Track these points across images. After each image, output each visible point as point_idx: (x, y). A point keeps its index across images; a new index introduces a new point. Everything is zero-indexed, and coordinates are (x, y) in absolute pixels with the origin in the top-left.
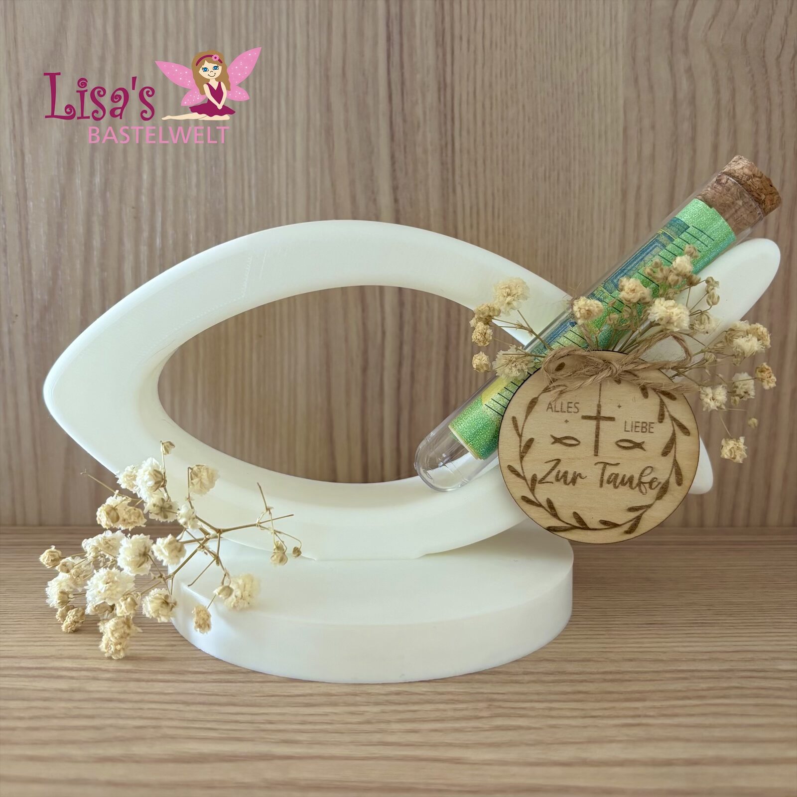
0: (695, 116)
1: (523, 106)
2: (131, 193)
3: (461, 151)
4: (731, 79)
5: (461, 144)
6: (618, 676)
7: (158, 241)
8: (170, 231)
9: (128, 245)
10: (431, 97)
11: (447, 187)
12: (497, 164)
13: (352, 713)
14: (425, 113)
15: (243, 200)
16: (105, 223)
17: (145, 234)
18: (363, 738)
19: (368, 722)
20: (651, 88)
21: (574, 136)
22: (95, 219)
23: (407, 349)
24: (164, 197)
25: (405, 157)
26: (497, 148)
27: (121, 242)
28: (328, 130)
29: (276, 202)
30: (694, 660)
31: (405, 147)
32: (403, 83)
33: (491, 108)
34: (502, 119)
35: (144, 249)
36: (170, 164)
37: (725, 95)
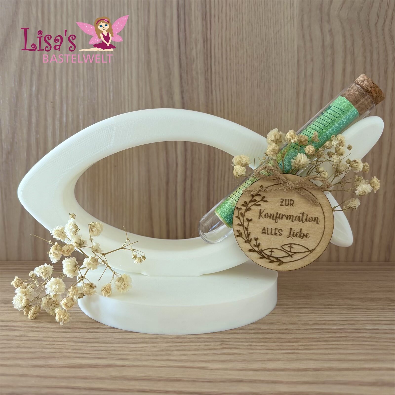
0: (334, 54)
1: (247, 50)
2: (51, 95)
3: (215, 73)
4: (352, 35)
5: (215, 70)
6: (286, 331)
7: (64, 119)
8: (70, 114)
9: (50, 120)
10: (200, 46)
11: (208, 91)
12: (233, 79)
13: (155, 347)
14: (197, 54)
15: (106, 98)
16: (38, 111)
17: (58, 116)
18: (159, 358)
19: (162, 351)
20: (311, 40)
21: (272, 65)
22: (33, 108)
23: (188, 173)
24: (67, 97)
25: (187, 76)
26: (233, 71)
27: (46, 120)
28: (148, 63)
29: (122, 99)
30: (325, 324)
31: (187, 71)
32: (186, 39)
33: (230, 51)
34: (236, 56)
35: (57, 123)
36: (70, 80)
37: (349, 44)
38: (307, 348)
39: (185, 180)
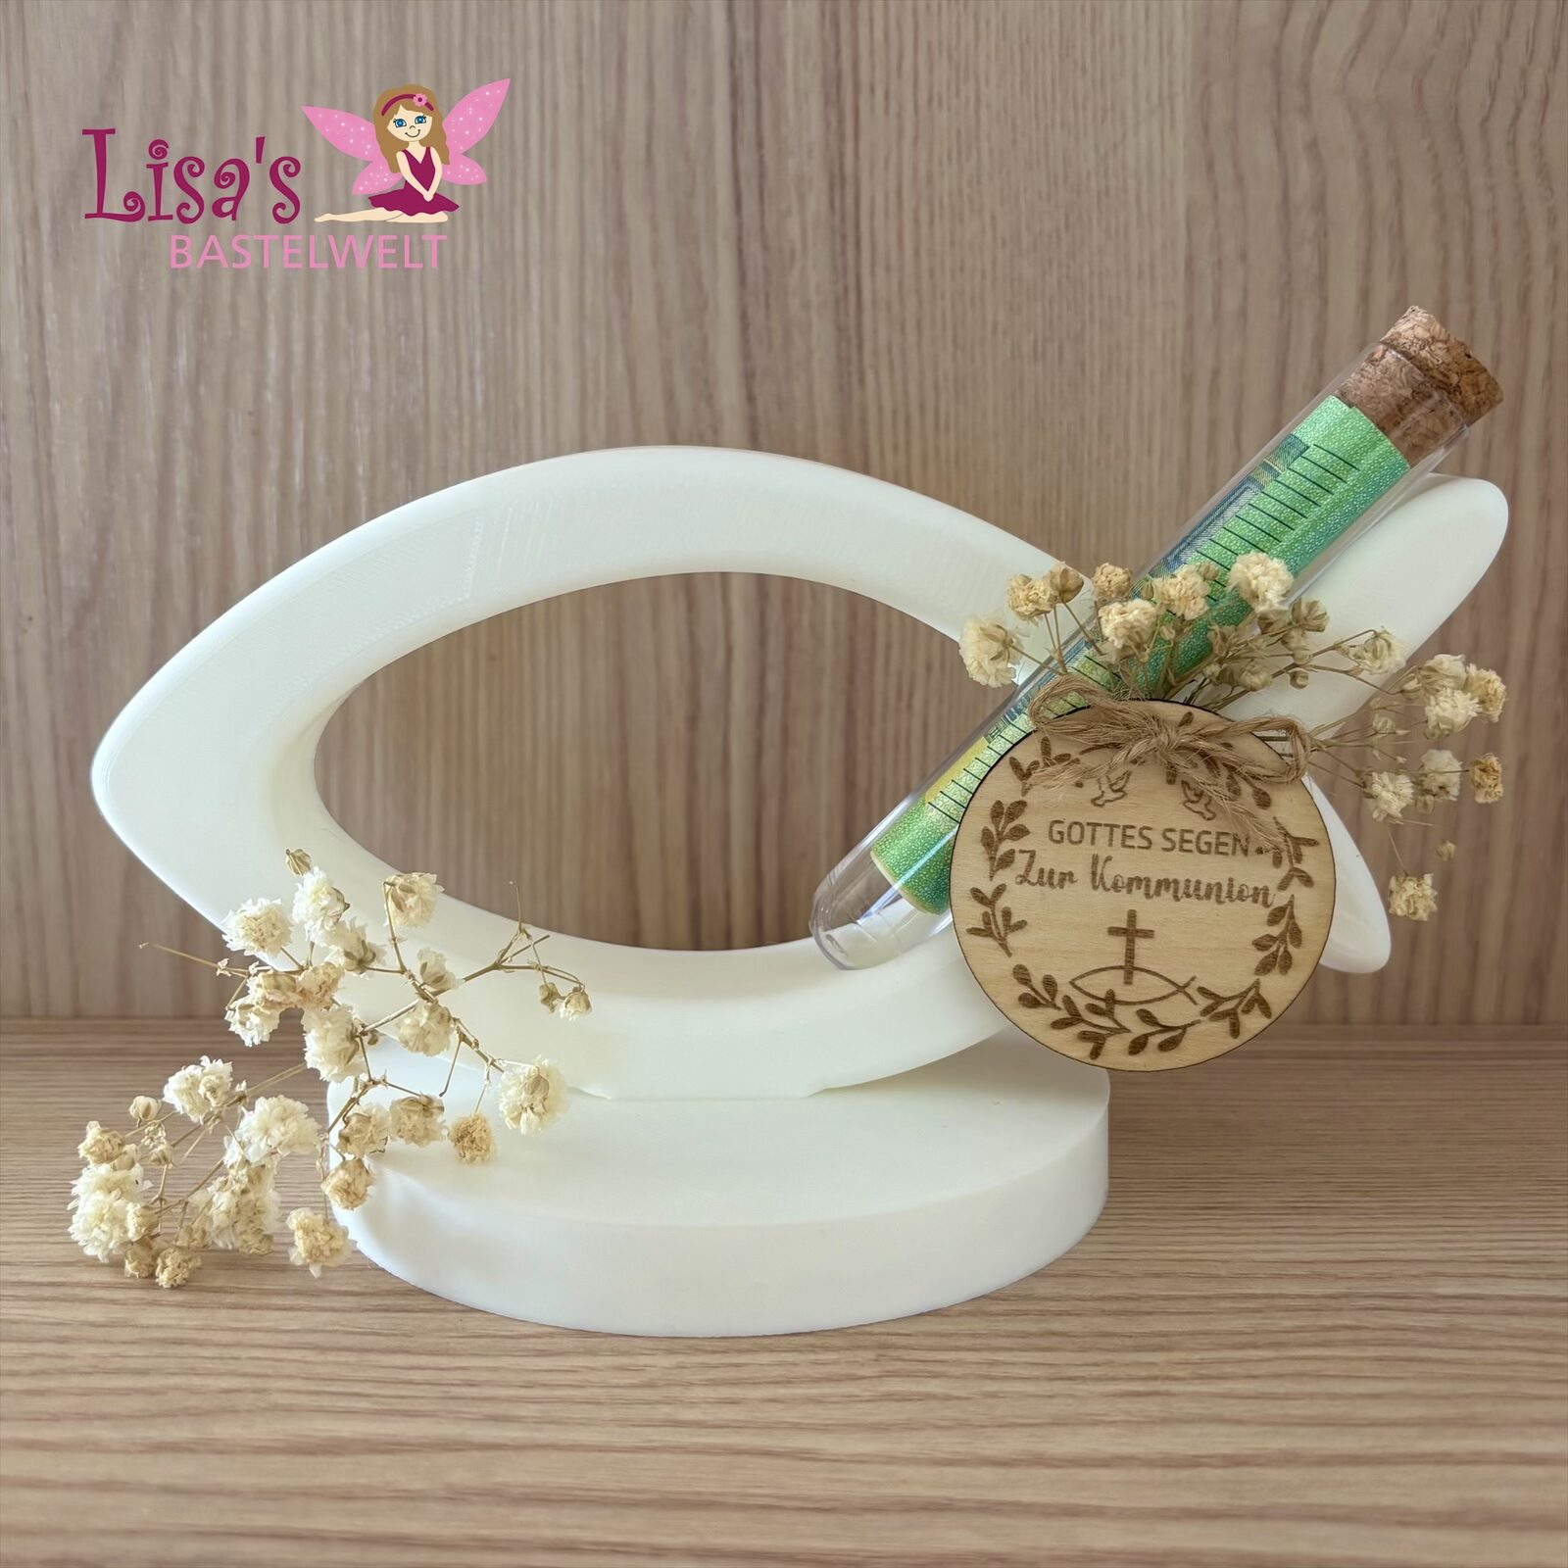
0: (1325, 235)
1: (993, 218)
2: (245, 386)
3: (874, 303)
4: (1395, 164)
5: (874, 292)
7: (298, 477)
8: (320, 459)
9: (241, 482)
10: (816, 202)
11: (848, 373)
12: (944, 328)
13: (622, 1369)
14: (804, 232)
15: (459, 398)
16: (196, 442)
17: (273, 465)
18: (634, 1413)
19: (651, 1385)
20: (1239, 180)
21: (1091, 274)
22: (178, 435)
23: (773, 682)
24: (309, 393)
25: (768, 317)
26: (943, 297)
27: (226, 478)
28: (620, 266)
29: (521, 404)
31: (767, 296)
32: (762, 176)
33: (931, 222)
34: (952, 243)
35: (271, 492)
36: (319, 330)
37: (1383, 195)
38: (1204, 1372)
39: (761, 711)
